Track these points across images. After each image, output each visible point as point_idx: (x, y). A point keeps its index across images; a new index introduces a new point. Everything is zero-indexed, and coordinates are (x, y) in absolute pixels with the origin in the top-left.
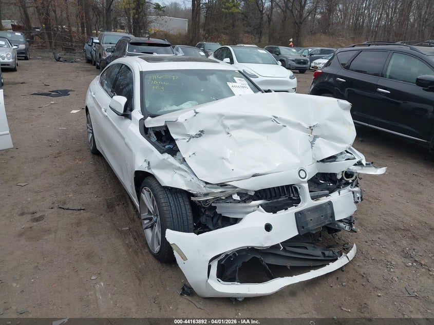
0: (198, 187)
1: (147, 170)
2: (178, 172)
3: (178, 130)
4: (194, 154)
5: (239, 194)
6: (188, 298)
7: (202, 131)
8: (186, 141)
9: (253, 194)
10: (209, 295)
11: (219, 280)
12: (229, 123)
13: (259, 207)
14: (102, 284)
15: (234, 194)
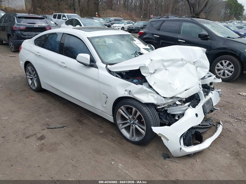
0: (162, 101)
1: (128, 96)
2: (150, 94)
3: (146, 71)
4: (155, 83)
5: (179, 101)
6: (169, 159)
7: (155, 70)
8: (150, 76)
9: (184, 100)
10: (182, 155)
11: (185, 146)
12: (166, 64)
13: (190, 106)
14: (120, 165)
15: (176, 101)
